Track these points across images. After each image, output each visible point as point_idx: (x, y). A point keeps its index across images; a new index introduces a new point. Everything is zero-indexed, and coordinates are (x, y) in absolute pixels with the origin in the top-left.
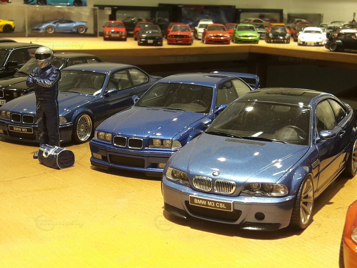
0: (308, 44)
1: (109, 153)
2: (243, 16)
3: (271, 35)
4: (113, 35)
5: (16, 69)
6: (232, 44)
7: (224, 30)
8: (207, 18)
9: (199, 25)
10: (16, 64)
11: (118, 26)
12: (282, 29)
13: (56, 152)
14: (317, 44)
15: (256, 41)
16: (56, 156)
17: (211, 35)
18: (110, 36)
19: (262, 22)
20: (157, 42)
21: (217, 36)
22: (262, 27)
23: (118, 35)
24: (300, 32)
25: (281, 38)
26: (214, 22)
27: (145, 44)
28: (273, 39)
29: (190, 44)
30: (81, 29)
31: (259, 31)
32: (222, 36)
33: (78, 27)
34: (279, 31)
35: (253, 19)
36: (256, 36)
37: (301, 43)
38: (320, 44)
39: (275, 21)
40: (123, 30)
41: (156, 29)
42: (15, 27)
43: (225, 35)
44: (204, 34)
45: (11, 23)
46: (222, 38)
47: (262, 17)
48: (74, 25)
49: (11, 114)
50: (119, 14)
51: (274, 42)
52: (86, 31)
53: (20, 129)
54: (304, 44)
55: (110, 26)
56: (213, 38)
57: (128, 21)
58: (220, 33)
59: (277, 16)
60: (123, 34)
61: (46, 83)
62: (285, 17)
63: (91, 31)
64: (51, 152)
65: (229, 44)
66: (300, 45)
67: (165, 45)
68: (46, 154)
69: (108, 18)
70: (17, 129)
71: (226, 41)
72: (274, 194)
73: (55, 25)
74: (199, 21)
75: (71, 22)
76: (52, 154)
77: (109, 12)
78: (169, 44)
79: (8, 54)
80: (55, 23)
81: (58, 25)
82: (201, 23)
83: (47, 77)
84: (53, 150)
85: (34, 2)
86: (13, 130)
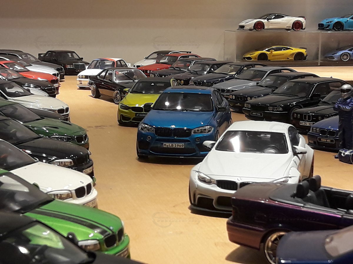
5: (320, 99)
10: (319, 95)
13: (350, 153)
16: (350, 155)
42: (307, 55)
45: (303, 51)
49: (320, 129)
53: (326, 140)
61: (347, 108)
64: (347, 153)
68: (344, 154)
70: (323, 140)
73: (350, 52)
76: (348, 154)
79: (313, 87)
83: (347, 104)
84: (348, 152)
85: (331, 27)
86: (321, 140)
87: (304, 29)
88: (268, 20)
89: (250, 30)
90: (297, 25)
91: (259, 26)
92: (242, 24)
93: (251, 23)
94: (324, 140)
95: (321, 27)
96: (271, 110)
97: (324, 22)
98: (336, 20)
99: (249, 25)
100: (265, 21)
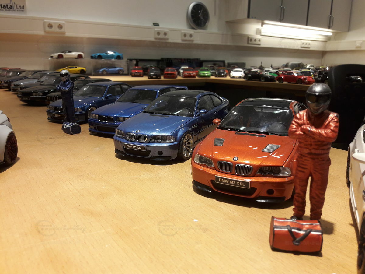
0: (235, 77)
1: (97, 125)
2: (204, 64)
3: (217, 73)
4: (136, 74)
6: (197, 78)
7: (193, 71)
8: (186, 65)
9: (181, 69)
11: (140, 69)
12: (223, 70)
13: (70, 125)
14: (240, 77)
15: (209, 76)
16: (70, 127)
17: (186, 73)
18: (134, 74)
19: (214, 67)
20: (158, 77)
21: (189, 74)
22: (213, 69)
23: (138, 74)
24: (232, 71)
25: (222, 74)
26: (189, 67)
27: (152, 78)
28: (218, 75)
29: (175, 78)
30: (120, 72)
31: (212, 71)
32: (192, 74)
33: (119, 70)
34: (222, 71)
35: (210, 66)
36: (209, 74)
37: (232, 77)
38: (241, 77)
39: (221, 66)
40: (141, 71)
41: (157, 70)
42: (86, 71)
43: (193, 73)
44: (183, 73)
45: (84, 69)
46: (192, 75)
47: (215, 64)
48: (117, 69)
49: (54, 107)
50: (140, 63)
51: (219, 77)
52: (123, 72)
53: (58, 115)
54: (233, 77)
55: (135, 69)
56: (187, 75)
57: (144, 67)
58: (191, 72)
59: (222, 64)
60: (141, 73)
61: (65, 89)
62: (226, 64)
63: (126, 72)
64: (68, 126)
65: (195, 77)
66: (231, 78)
67: (162, 78)
68: (66, 126)
69: (134, 65)
71: (194, 76)
72: (167, 141)
73: (107, 69)
74: (181, 67)
75: (115, 68)
77: (135, 62)
78: (164, 78)
80: (107, 68)
81: (108, 70)
82: (183, 67)
83: (66, 86)
84: (69, 124)
85: (96, 57)
86: (55, 116)
87: (84, 58)
88: (65, 53)
89: (56, 58)
90: (80, 56)
91: (60, 56)
92: (52, 55)
93: (57, 55)
94: (57, 115)
95: (92, 57)
96: (35, 95)
97: (93, 55)
98: (98, 54)
99: (55, 56)
100: (63, 54)
